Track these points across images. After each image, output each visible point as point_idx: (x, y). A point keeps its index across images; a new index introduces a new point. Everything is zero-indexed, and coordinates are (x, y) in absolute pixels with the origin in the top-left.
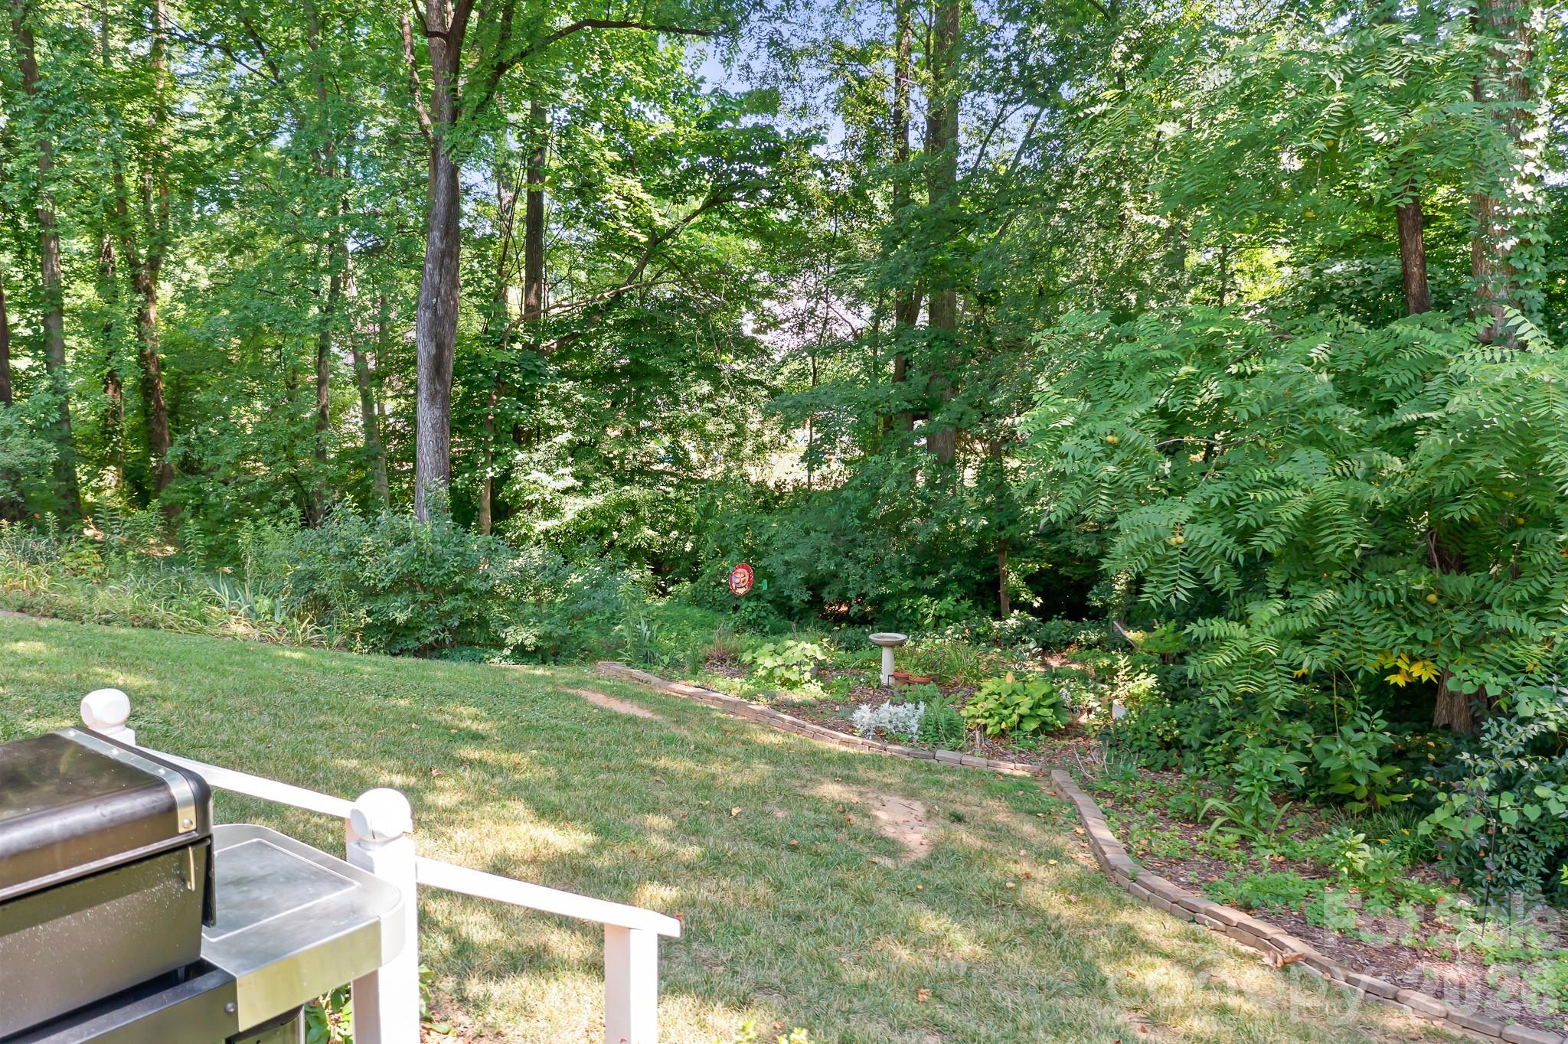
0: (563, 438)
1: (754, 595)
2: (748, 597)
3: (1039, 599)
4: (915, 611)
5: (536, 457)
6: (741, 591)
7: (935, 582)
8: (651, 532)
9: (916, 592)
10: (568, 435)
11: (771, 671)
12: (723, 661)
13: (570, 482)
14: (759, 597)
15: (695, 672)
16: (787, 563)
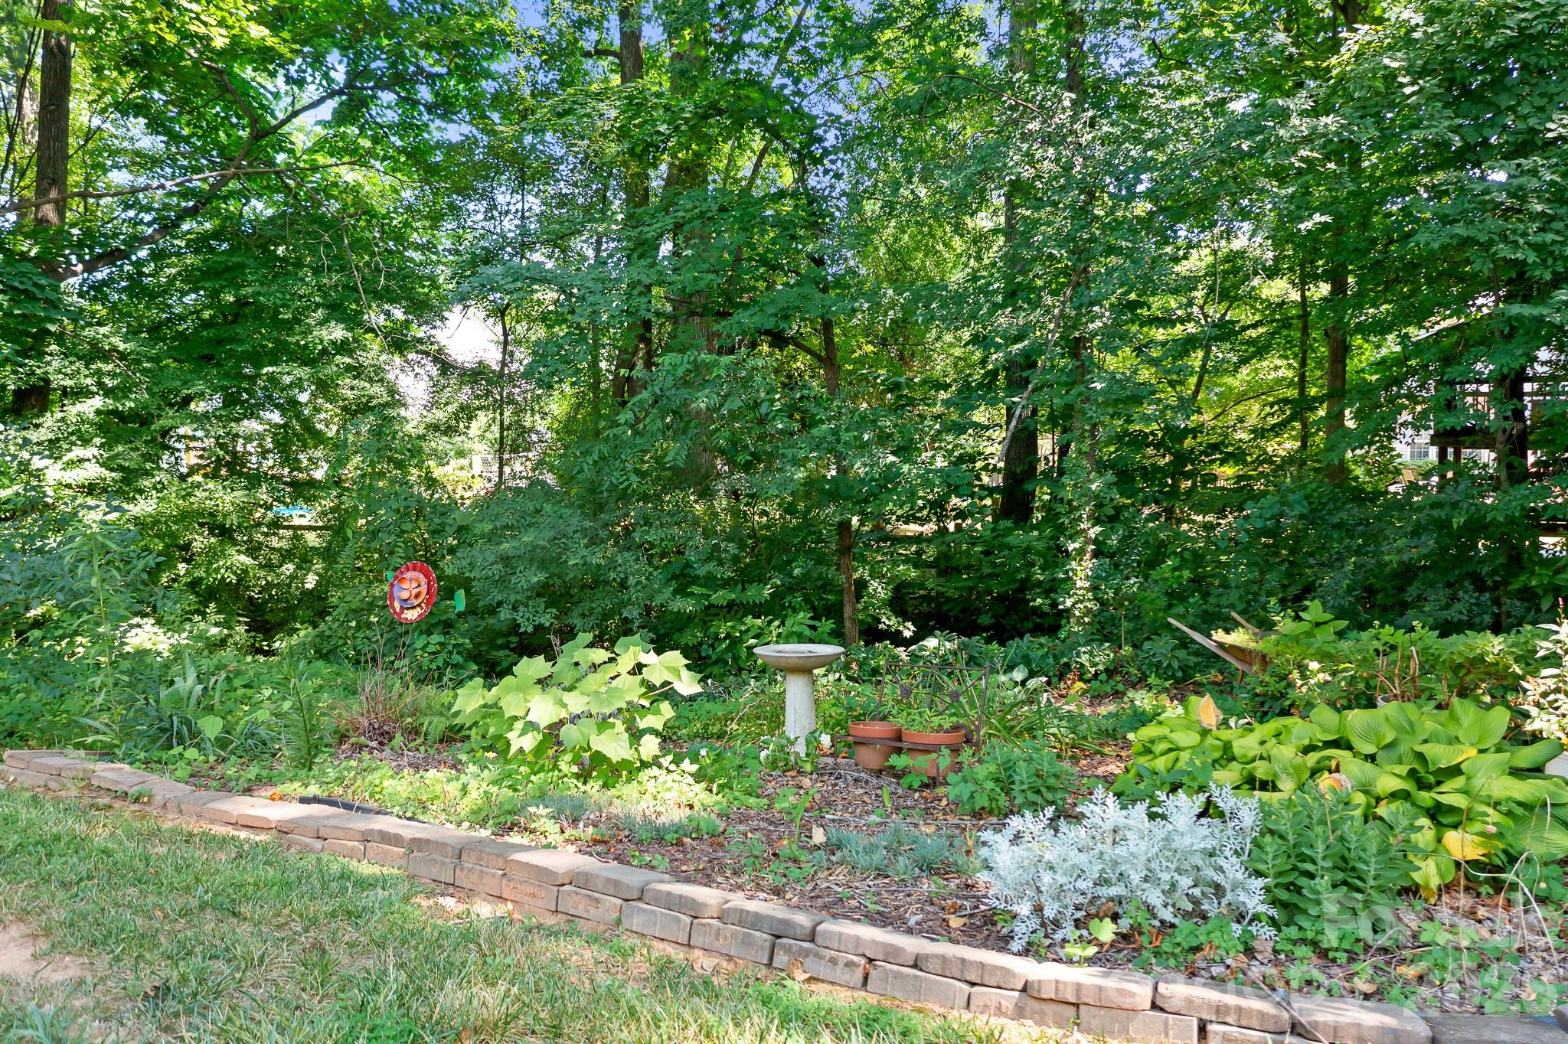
0: (90, 406)
1: (437, 623)
2: (426, 626)
3: (909, 624)
4: (735, 642)
5: (33, 436)
6: (412, 615)
7: (767, 592)
8: (247, 560)
9: (734, 610)
10: (97, 402)
11: (552, 734)
12: (384, 737)
13: (92, 472)
14: (447, 627)
15: (306, 762)
16: (506, 560)
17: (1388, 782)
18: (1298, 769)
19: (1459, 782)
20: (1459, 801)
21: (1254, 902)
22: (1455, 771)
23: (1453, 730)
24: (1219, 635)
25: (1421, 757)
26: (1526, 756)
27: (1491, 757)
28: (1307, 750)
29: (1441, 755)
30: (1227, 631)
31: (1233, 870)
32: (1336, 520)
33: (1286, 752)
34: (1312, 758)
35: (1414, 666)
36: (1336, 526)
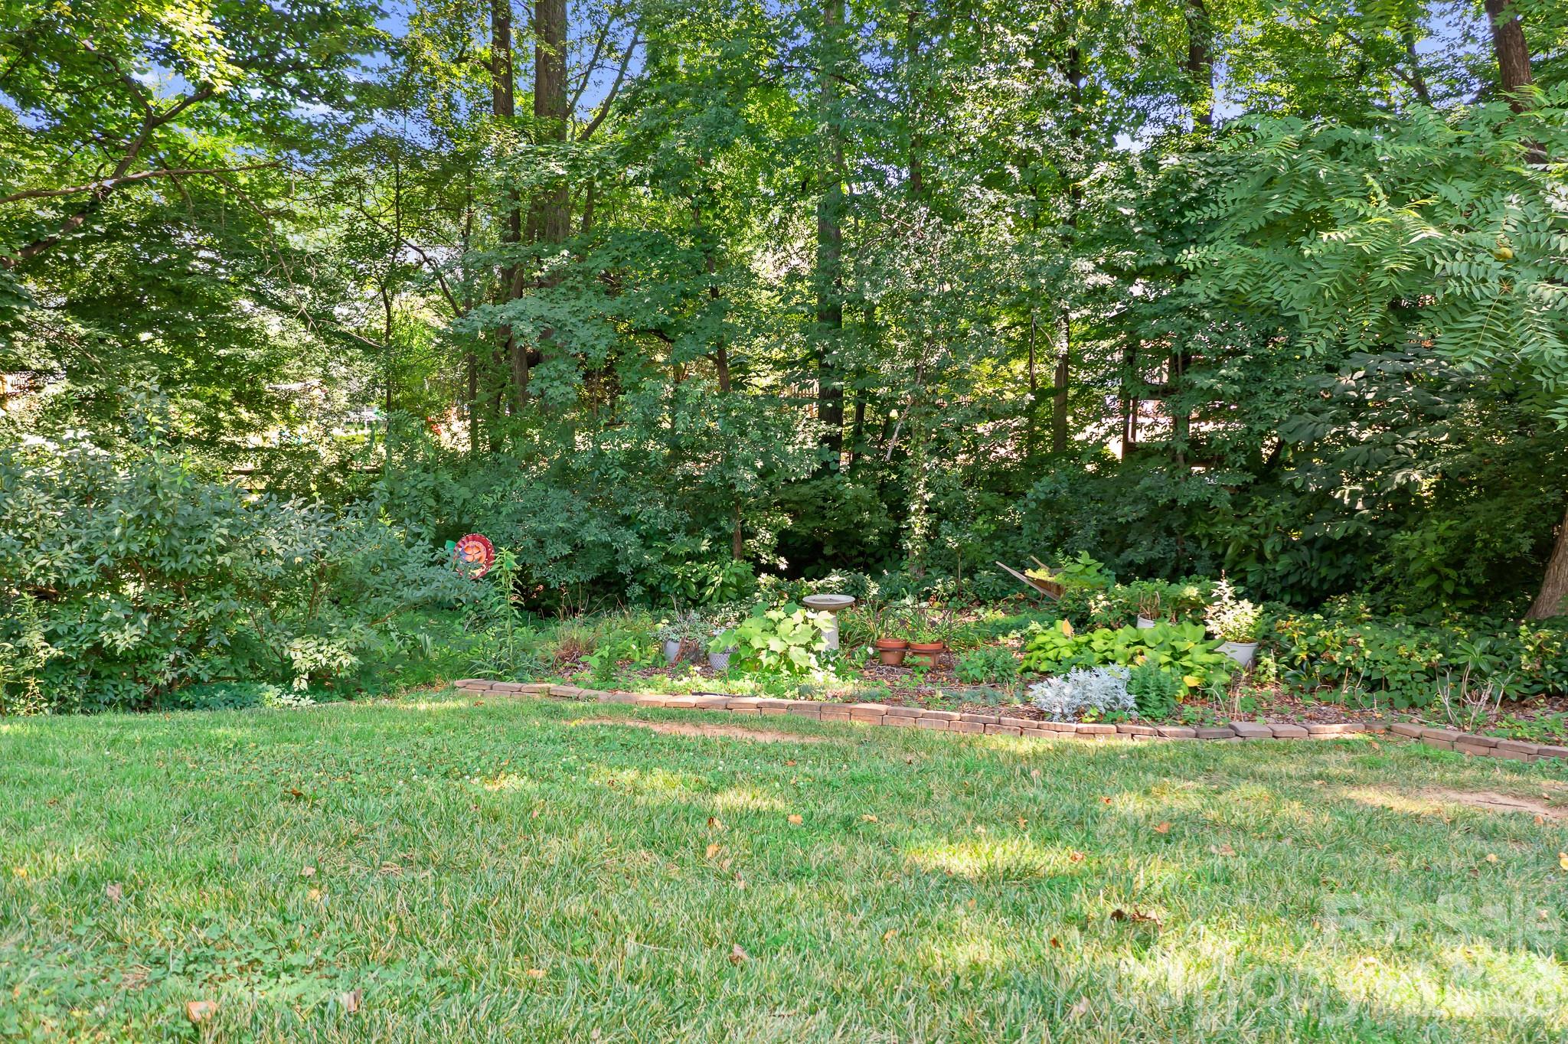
3: (782, 559)
6: (476, 573)
17: (1164, 659)
18: (1125, 655)
19: (1189, 657)
20: (1189, 664)
21: (1131, 704)
22: (1187, 653)
23: (1183, 635)
24: (1029, 573)
25: (1173, 647)
26: (1210, 644)
27: (1200, 646)
28: (1128, 646)
29: (1181, 646)
30: (1035, 571)
31: (1123, 693)
32: (1085, 490)
33: (1120, 648)
34: (1132, 650)
35: (1158, 601)
36: (1085, 495)
